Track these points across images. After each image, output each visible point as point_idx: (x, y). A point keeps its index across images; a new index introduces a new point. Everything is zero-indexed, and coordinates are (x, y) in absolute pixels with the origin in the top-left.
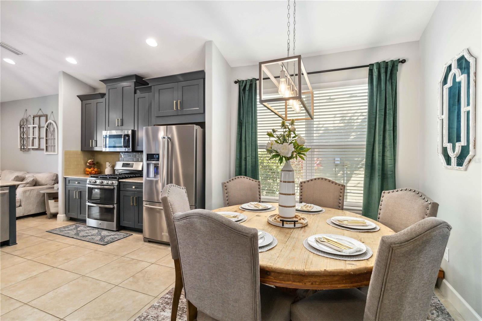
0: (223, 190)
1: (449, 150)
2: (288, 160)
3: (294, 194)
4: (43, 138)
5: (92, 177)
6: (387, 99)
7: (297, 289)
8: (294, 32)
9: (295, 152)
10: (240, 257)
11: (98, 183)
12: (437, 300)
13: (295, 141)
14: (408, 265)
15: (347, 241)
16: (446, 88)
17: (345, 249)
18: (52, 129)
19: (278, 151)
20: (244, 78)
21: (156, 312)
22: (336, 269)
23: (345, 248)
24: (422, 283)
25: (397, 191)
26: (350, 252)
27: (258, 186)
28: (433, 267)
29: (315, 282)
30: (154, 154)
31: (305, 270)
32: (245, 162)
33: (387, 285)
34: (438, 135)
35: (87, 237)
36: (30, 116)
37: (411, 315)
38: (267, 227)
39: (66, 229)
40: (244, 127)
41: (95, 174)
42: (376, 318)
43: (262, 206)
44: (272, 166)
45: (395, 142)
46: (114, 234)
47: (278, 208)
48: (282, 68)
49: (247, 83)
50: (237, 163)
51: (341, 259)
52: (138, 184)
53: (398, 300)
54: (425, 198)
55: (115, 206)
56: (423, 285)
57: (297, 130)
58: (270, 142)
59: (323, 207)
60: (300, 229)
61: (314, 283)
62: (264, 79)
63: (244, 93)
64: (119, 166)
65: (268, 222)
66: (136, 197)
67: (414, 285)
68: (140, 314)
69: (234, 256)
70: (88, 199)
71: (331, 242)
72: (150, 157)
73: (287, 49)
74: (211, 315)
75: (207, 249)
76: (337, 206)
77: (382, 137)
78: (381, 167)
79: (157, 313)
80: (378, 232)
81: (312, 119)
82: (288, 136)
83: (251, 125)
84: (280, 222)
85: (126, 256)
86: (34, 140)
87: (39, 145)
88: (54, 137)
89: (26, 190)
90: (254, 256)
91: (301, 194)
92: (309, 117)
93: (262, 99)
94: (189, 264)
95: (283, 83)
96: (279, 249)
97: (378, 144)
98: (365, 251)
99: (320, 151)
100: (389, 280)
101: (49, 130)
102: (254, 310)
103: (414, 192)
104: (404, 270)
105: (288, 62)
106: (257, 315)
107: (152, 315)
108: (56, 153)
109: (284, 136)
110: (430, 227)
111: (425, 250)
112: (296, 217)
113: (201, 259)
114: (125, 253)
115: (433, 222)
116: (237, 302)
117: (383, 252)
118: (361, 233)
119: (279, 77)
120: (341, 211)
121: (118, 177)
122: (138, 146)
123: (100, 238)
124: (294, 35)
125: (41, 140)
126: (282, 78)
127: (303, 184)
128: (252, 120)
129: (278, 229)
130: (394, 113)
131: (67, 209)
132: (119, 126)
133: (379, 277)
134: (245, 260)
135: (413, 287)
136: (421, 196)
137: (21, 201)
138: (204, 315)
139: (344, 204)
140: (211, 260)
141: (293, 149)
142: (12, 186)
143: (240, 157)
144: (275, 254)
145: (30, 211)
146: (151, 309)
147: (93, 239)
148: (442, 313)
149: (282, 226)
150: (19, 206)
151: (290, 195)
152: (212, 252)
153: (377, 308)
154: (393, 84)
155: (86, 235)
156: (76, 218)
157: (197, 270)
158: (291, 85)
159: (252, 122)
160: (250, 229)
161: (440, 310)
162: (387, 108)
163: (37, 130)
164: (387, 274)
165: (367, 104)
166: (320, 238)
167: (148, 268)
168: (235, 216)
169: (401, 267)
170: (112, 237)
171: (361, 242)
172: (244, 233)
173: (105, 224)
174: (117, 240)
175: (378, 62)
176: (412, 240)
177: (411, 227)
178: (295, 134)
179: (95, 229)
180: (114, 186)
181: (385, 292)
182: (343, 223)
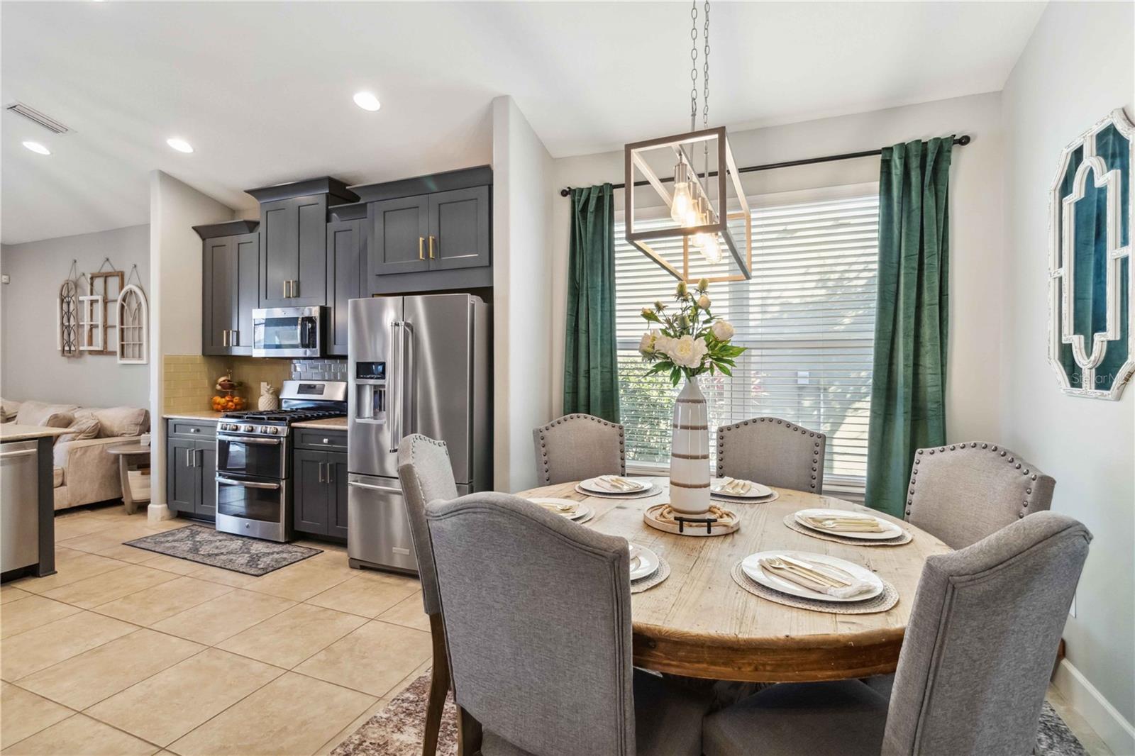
0: (536, 447)
1: (1076, 352)
2: (694, 375)
3: (706, 457)
4: (115, 327)
5: (227, 416)
6: (925, 230)
7: (715, 681)
8: (706, 72)
9: (710, 357)
10: (587, 605)
11: (241, 431)
12: (1048, 709)
13: (708, 330)
14: (989, 625)
15: (837, 568)
16: (1070, 204)
17: (832, 586)
18: (134, 306)
19: (670, 354)
20: (584, 184)
21: (382, 733)
22: (814, 635)
23: (832, 584)
24: (1021, 667)
25: (953, 449)
26: (845, 594)
27: (618, 439)
28: (1047, 631)
29: (764, 665)
30: (373, 363)
31: (740, 636)
32: (587, 380)
33: (939, 674)
34: (1050, 315)
35: (217, 557)
36: (84, 274)
37: (995, 746)
38: (643, 534)
39: (169, 539)
40: (585, 299)
41: (235, 410)
42: (913, 751)
43: (628, 484)
44: (649, 390)
45: (945, 332)
46: (280, 549)
47: (668, 489)
48: (679, 157)
49: (591, 195)
50: (567, 384)
51: (823, 611)
52: (337, 434)
53: (965, 709)
54: (1022, 467)
55: (283, 484)
56: (1025, 673)
57: (713, 304)
58: (649, 333)
59: (773, 488)
60: (721, 538)
61: (761, 667)
62: (636, 184)
63: (585, 218)
64: (290, 392)
65: (645, 523)
66: (331, 463)
67: (1003, 673)
68: (344, 739)
69: (573, 603)
70: (219, 469)
71: (797, 570)
72: (364, 369)
73: (691, 113)
74: (518, 742)
75: (507, 587)
76: (808, 485)
77: (912, 320)
78: (910, 391)
79: (383, 736)
80: (909, 546)
81: (748, 277)
82: (691, 318)
83: (600, 294)
84: (673, 523)
85: (309, 602)
86: (94, 330)
87: (105, 342)
88: (139, 324)
89: (75, 447)
90: (620, 602)
91: (721, 455)
92: (741, 274)
93: (633, 232)
94: (464, 621)
95: (682, 193)
96: (675, 587)
97: (904, 338)
98: (880, 593)
99: (764, 356)
100: (944, 661)
101: (129, 308)
102: (619, 731)
103: (993, 450)
104: (979, 638)
105: (692, 144)
106: (627, 743)
107: (373, 741)
108: (144, 362)
109: (683, 319)
110: (1043, 534)
111: (1032, 591)
112: (710, 511)
113: (493, 611)
114: (306, 595)
115: (1050, 523)
116: (580, 711)
117: (929, 594)
118: (868, 548)
119: (672, 179)
120: (817, 496)
121: (288, 418)
122: (335, 344)
123: (248, 559)
124: (707, 80)
125: (109, 331)
126: (679, 181)
127: (726, 432)
128: (603, 281)
129: (671, 539)
130: (941, 265)
131: (171, 493)
132: (289, 297)
133: (921, 654)
134: (597, 611)
135: (1001, 679)
136: (1012, 461)
137: (65, 474)
138: (500, 742)
139: (824, 479)
140: (516, 612)
141: (706, 351)
142: (45, 437)
143: (573, 370)
144: (667, 598)
145: (85, 496)
146: (371, 725)
147: (231, 560)
148: (1062, 739)
149: (679, 533)
150: (60, 484)
151: (697, 458)
152: (518, 593)
153: (915, 728)
154: (940, 194)
155: (216, 551)
156: (193, 511)
157: (483, 636)
158: (700, 199)
159: (603, 286)
160: (609, 538)
161: (1057, 731)
162: (925, 251)
163: (99, 308)
164: (941, 647)
165: (876, 243)
166: (771, 560)
167: (360, 631)
168: (568, 508)
169: (973, 630)
170: (276, 556)
171: (869, 569)
172: (596, 548)
173: (258, 527)
174: (287, 563)
175: (904, 143)
176: (1000, 567)
177: (997, 536)
178: (708, 313)
179: (236, 538)
180: (280, 437)
181: (934, 690)
182: (824, 525)
